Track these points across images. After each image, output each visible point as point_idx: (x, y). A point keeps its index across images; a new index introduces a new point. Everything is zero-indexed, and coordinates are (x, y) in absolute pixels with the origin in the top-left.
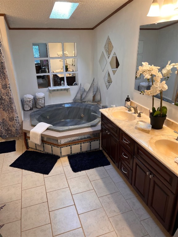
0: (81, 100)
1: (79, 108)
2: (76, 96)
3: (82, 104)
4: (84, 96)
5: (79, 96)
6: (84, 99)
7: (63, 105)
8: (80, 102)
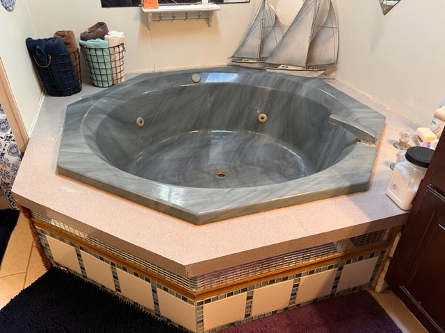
0: (261, 59)
1: (252, 87)
2: (243, 45)
3: (262, 74)
4: (271, 45)
5: (254, 42)
6: (272, 54)
7: (195, 78)
8: (256, 66)
